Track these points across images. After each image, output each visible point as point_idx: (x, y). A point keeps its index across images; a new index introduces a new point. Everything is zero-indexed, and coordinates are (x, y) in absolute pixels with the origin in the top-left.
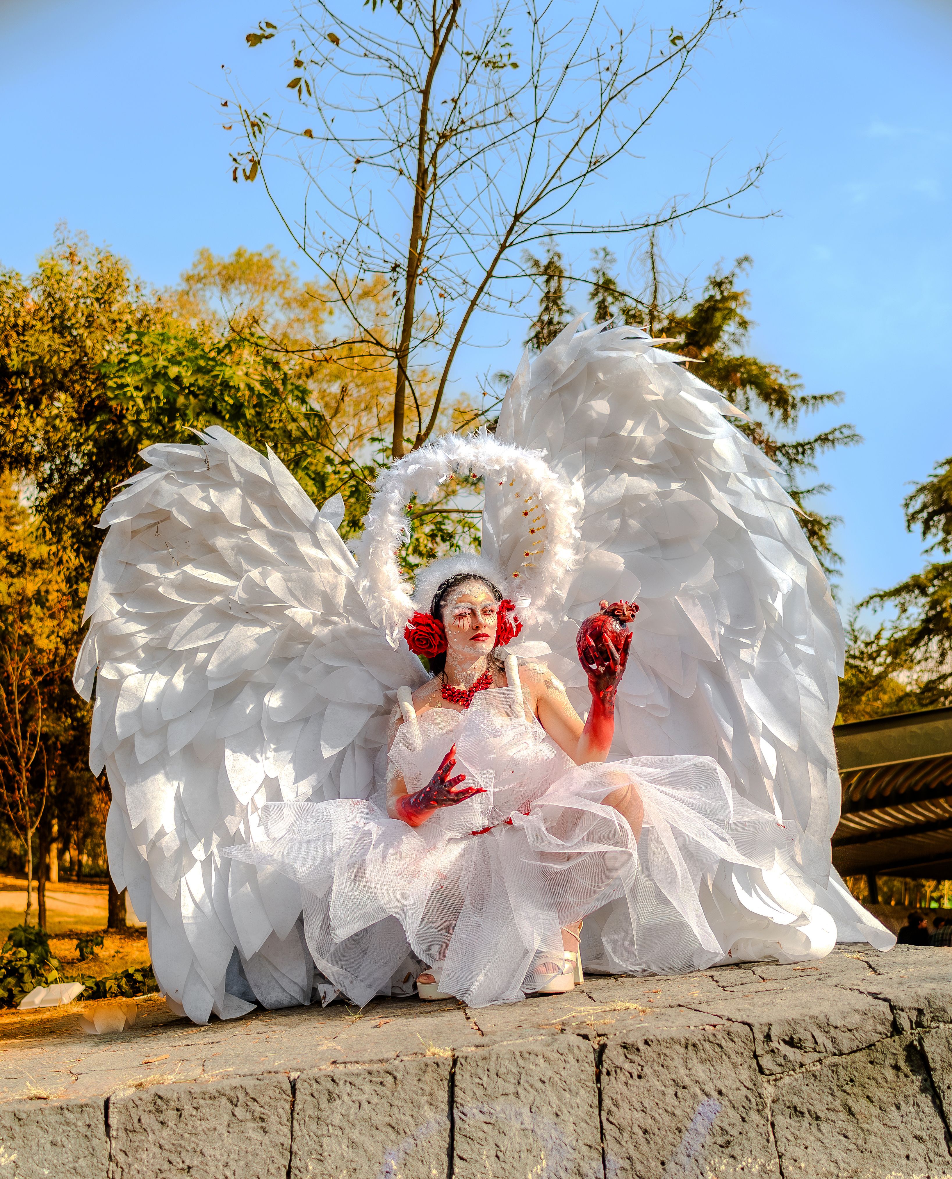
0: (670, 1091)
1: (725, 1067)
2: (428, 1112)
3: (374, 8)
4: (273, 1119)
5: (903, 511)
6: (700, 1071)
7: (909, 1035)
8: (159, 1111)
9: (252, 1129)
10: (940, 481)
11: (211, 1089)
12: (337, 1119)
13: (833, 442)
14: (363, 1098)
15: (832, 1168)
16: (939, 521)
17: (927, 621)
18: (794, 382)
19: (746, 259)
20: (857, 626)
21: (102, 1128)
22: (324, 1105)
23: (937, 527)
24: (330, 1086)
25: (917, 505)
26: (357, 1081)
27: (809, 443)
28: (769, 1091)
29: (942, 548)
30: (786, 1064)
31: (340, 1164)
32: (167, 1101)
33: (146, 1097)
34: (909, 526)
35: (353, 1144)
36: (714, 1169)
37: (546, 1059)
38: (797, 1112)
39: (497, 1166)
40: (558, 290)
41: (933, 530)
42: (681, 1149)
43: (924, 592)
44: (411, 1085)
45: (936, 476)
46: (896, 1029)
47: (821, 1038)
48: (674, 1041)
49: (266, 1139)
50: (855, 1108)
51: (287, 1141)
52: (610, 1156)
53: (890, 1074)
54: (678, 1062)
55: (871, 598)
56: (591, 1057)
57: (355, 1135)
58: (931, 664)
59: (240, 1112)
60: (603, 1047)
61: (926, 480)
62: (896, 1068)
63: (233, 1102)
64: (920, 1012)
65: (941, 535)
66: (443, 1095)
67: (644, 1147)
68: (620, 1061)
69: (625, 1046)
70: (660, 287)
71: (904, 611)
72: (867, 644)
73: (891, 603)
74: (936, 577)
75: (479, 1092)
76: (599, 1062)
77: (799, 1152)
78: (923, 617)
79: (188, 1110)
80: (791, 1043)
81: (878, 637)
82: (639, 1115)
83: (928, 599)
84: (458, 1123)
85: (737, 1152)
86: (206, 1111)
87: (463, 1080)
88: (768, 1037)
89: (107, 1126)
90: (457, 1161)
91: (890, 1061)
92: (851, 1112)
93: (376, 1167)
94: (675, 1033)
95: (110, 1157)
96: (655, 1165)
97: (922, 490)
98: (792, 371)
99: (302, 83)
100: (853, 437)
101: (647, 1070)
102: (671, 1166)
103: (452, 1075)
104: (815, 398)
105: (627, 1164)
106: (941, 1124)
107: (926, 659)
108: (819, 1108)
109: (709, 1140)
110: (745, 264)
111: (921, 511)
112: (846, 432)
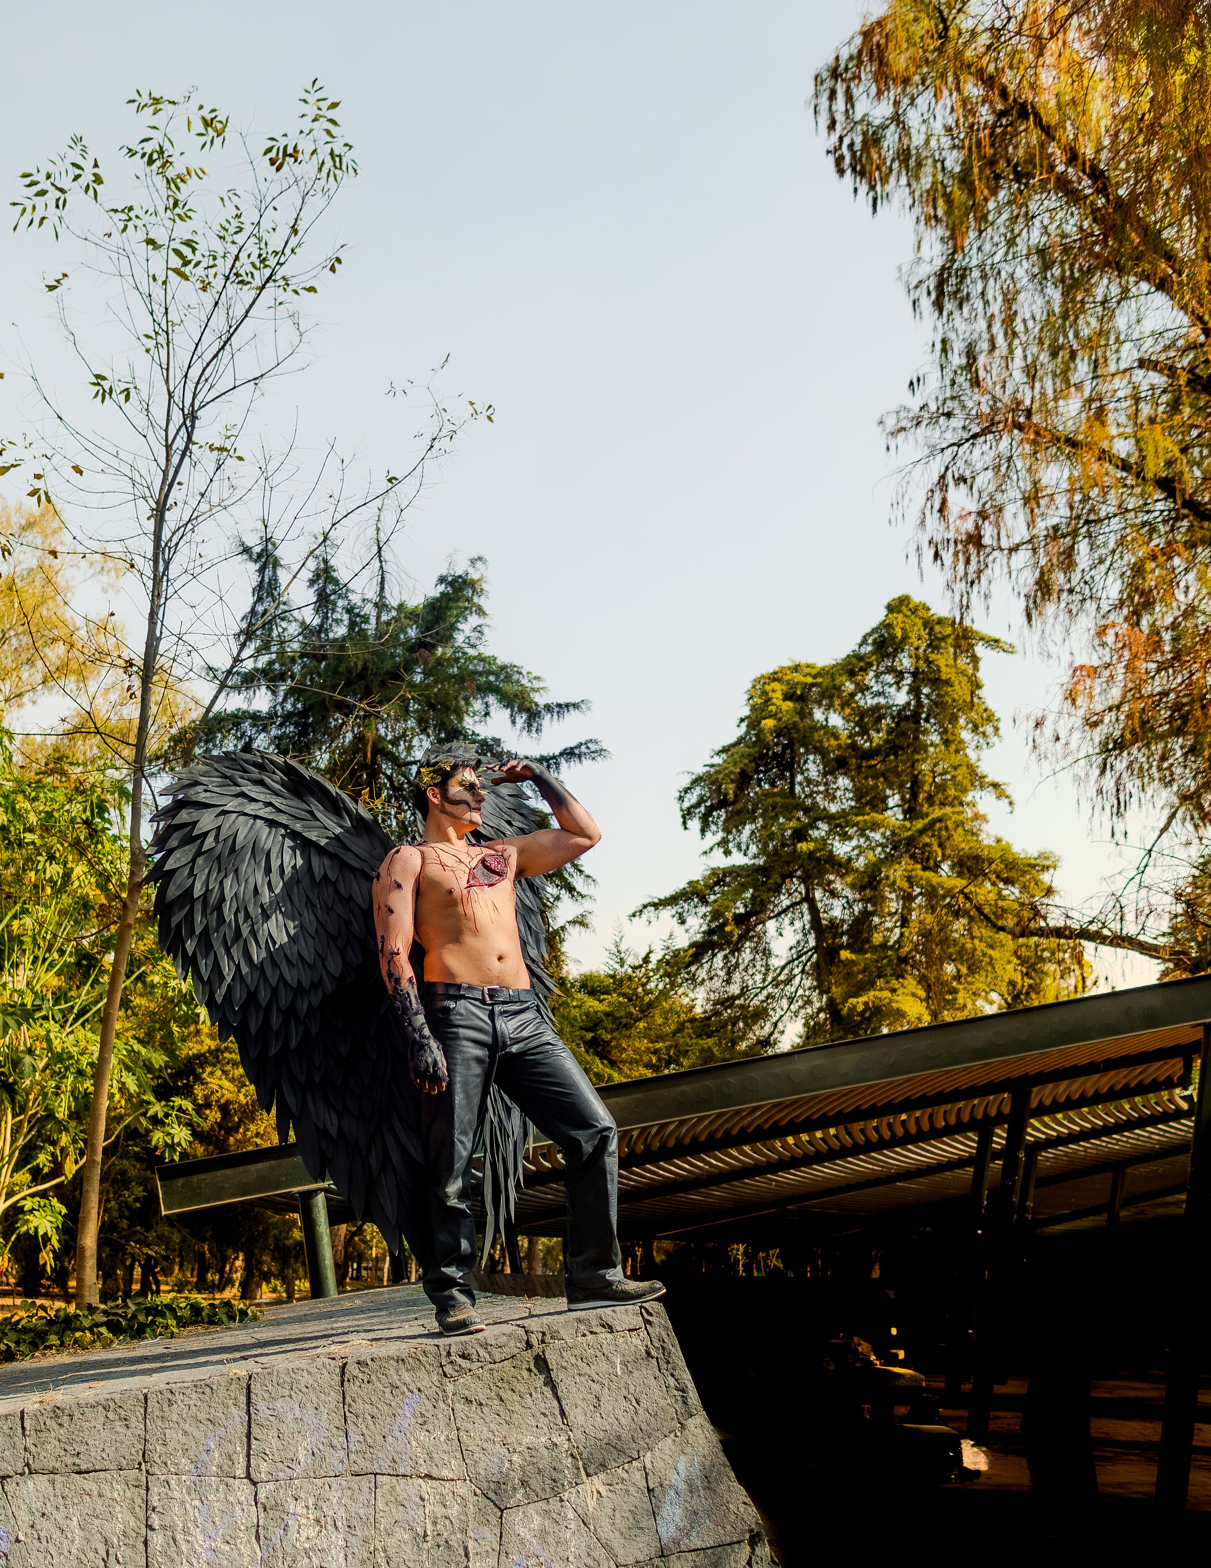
0: (388, 1390)
1: (422, 1374)
2: (234, 1410)
3: (103, 401)
4: (134, 1419)
5: (677, 805)
6: (407, 1377)
7: (537, 1348)
8: (57, 1417)
9: (119, 1426)
10: (716, 772)
11: (92, 1401)
12: (175, 1417)
13: (580, 756)
14: (192, 1403)
15: (491, 1436)
16: (719, 817)
17: (710, 932)
18: (536, 684)
19: (480, 559)
20: (623, 948)
21: (20, 1429)
22: (166, 1408)
23: (716, 824)
24: (170, 1396)
25: (692, 798)
26: (187, 1392)
27: (554, 757)
28: (450, 1388)
29: (721, 850)
30: (461, 1370)
31: (179, 1447)
32: (63, 1410)
33: (48, 1408)
34: (684, 823)
35: (185, 1433)
36: (416, 1440)
37: (309, 1373)
38: (468, 1401)
39: (279, 1443)
40: (274, 580)
41: (713, 828)
42: (396, 1428)
43: (704, 900)
44: (222, 1392)
45: (712, 766)
46: (529, 1345)
47: (482, 1352)
48: (391, 1358)
49: (129, 1432)
50: (504, 1397)
51: (142, 1433)
52: (351, 1434)
53: (525, 1374)
54: (393, 1372)
55: (645, 907)
56: (338, 1370)
57: (187, 1427)
58: (717, 983)
59: (111, 1415)
60: (345, 1365)
61: (701, 770)
62: (529, 1370)
63: (106, 1409)
64: (544, 1334)
65: (721, 835)
66: (243, 1399)
67: (372, 1427)
68: (356, 1372)
69: (359, 1363)
70: (387, 577)
71: (683, 922)
72: (635, 968)
73: (667, 913)
74: (717, 883)
75: (266, 1395)
76: (343, 1374)
77: (470, 1426)
78: (705, 928)
79: (77, 1415)
80: (463, 1356)
81: (646, 960)
82: (368, 1407)
83: (709, 909)
84: (253, 1416)
85: (431, 1428)
86: (89, 1416)
87: (256, 1388)
88: (449, 1354)
89: (23, 1428)
90: (253, 1441)
91: (525, 1366)
92: (502, 1400)
93: (201, 1448)
94: (390, 1353)
95: (26, 1449)
96: (379, 1438)
97: (696, 781)
98: (535, 674)
99: (42, 492)
100: (600, 752)
101: (374, 1378)
102: (389, 1438)
103: (249, 1386)
104: (559, 706)
105: (361, 1439)
106: (556, 1404)
107: (711, 979)
108: (482, 1398)
109: (413, 1421)
110: (479, 564)
111: (698, 805)
112: (593, 747)
